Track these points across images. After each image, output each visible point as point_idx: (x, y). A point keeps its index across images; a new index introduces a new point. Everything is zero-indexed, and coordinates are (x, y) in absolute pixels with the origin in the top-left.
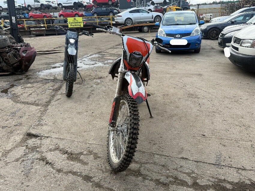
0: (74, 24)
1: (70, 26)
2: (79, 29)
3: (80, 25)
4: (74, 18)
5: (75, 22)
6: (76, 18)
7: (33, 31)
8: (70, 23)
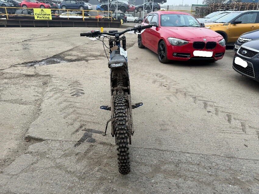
1: (36, 18)
2: (47, 21)
3: (49, 18)
5: (42, 13)
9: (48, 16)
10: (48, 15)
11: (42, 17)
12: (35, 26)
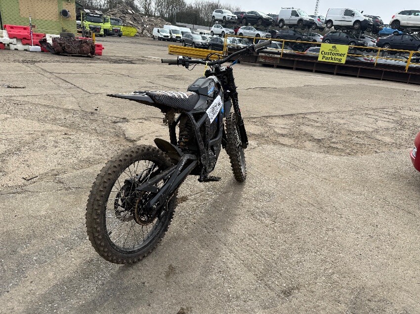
0: (330, 56)
1: (320, 59)
2: (335, 65)
3: (340, 60)
4: (334, 45)
5: (332, 52)
6: (337, 46)
7: (262, 57)
8: (323, 53)
9: (339, 57)
10: (341, 55)
11: (330, 59)
12: (314, 70)
